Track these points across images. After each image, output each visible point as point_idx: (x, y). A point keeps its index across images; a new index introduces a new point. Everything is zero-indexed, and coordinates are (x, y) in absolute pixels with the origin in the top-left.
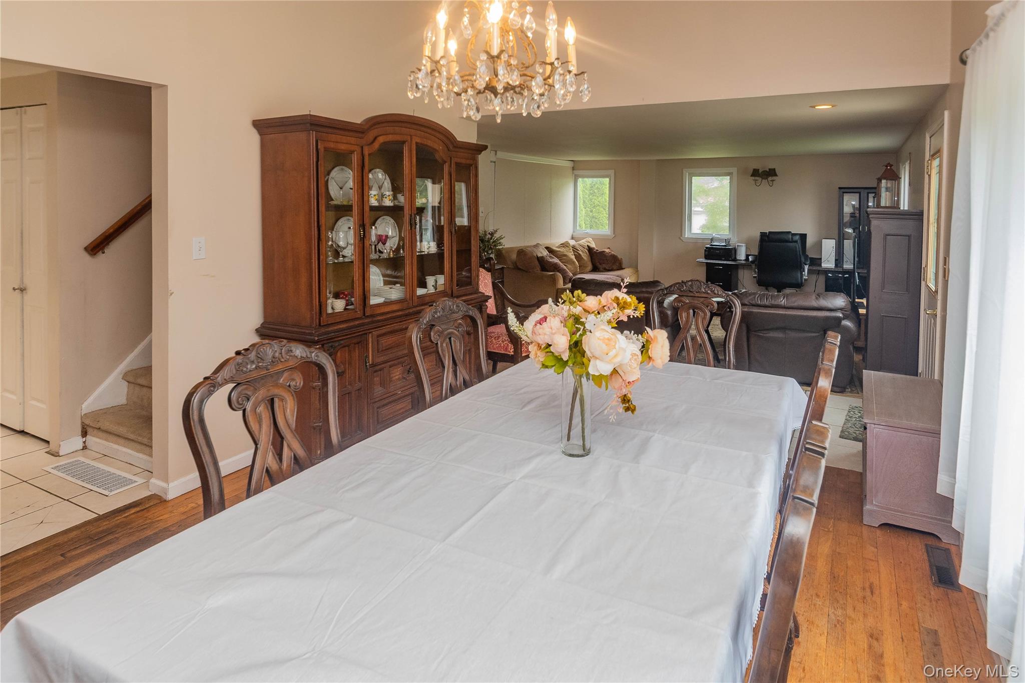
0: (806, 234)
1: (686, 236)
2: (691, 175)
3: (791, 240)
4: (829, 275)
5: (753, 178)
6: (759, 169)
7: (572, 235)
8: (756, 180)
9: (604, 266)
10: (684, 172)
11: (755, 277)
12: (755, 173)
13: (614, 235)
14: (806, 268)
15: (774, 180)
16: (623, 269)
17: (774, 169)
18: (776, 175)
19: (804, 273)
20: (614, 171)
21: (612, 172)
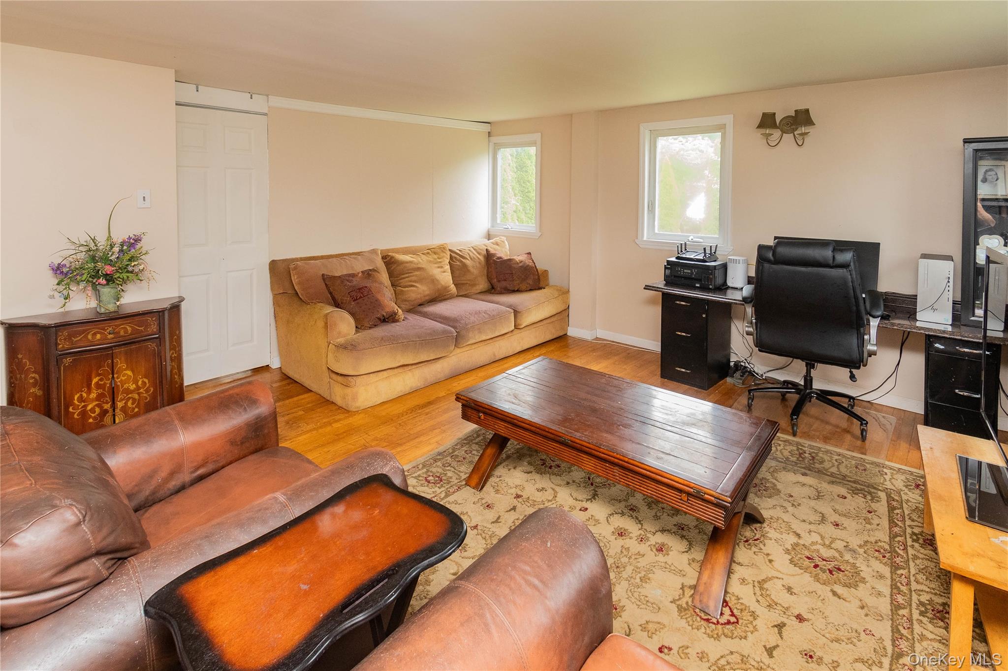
0: (877, 246)
1: (645, 239)
2: (656, 134)
3: (831, 262)
4: (937, 345)
5: (763, 131)
6: (774, 114)
7: (488, 231)
8: (767, 136)
9: (504, 284)
10: (642, 128)
11: (748, 333)
12: (767, 121)
13: (540, 234)
14: (874, 323)
15: (806, 134)
16: (540, 288)
17: (807, 111)
18: (809, 122)
19: (866, 337)
20: (540, 134)
21: (537, 137)
